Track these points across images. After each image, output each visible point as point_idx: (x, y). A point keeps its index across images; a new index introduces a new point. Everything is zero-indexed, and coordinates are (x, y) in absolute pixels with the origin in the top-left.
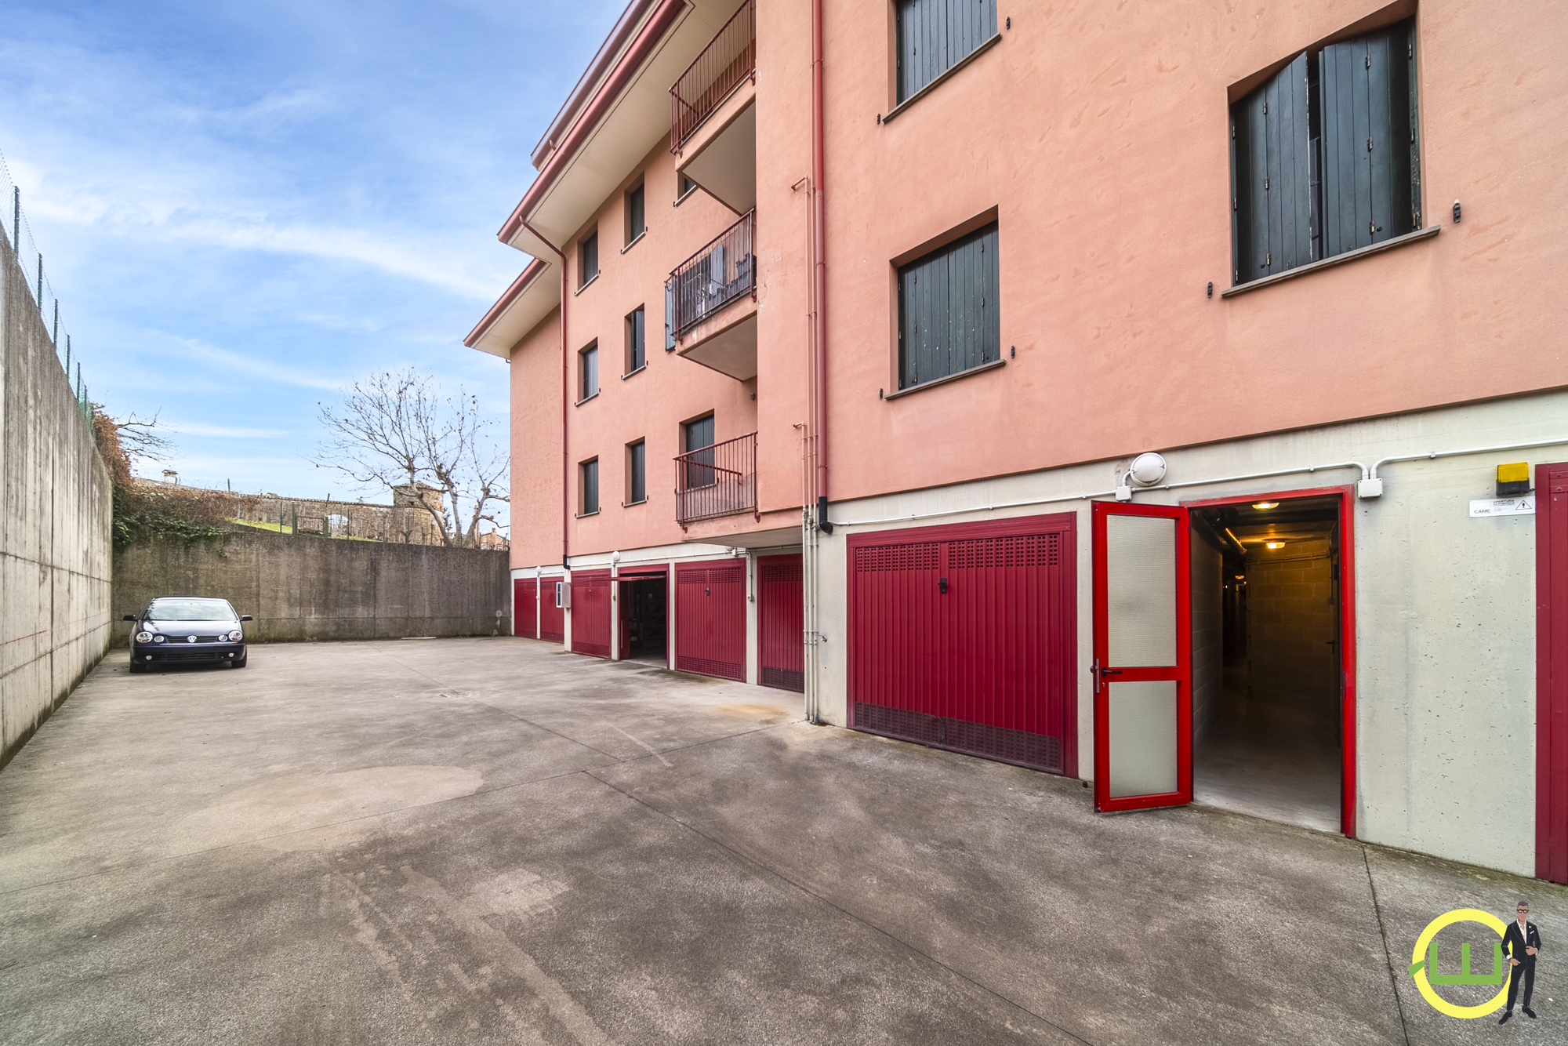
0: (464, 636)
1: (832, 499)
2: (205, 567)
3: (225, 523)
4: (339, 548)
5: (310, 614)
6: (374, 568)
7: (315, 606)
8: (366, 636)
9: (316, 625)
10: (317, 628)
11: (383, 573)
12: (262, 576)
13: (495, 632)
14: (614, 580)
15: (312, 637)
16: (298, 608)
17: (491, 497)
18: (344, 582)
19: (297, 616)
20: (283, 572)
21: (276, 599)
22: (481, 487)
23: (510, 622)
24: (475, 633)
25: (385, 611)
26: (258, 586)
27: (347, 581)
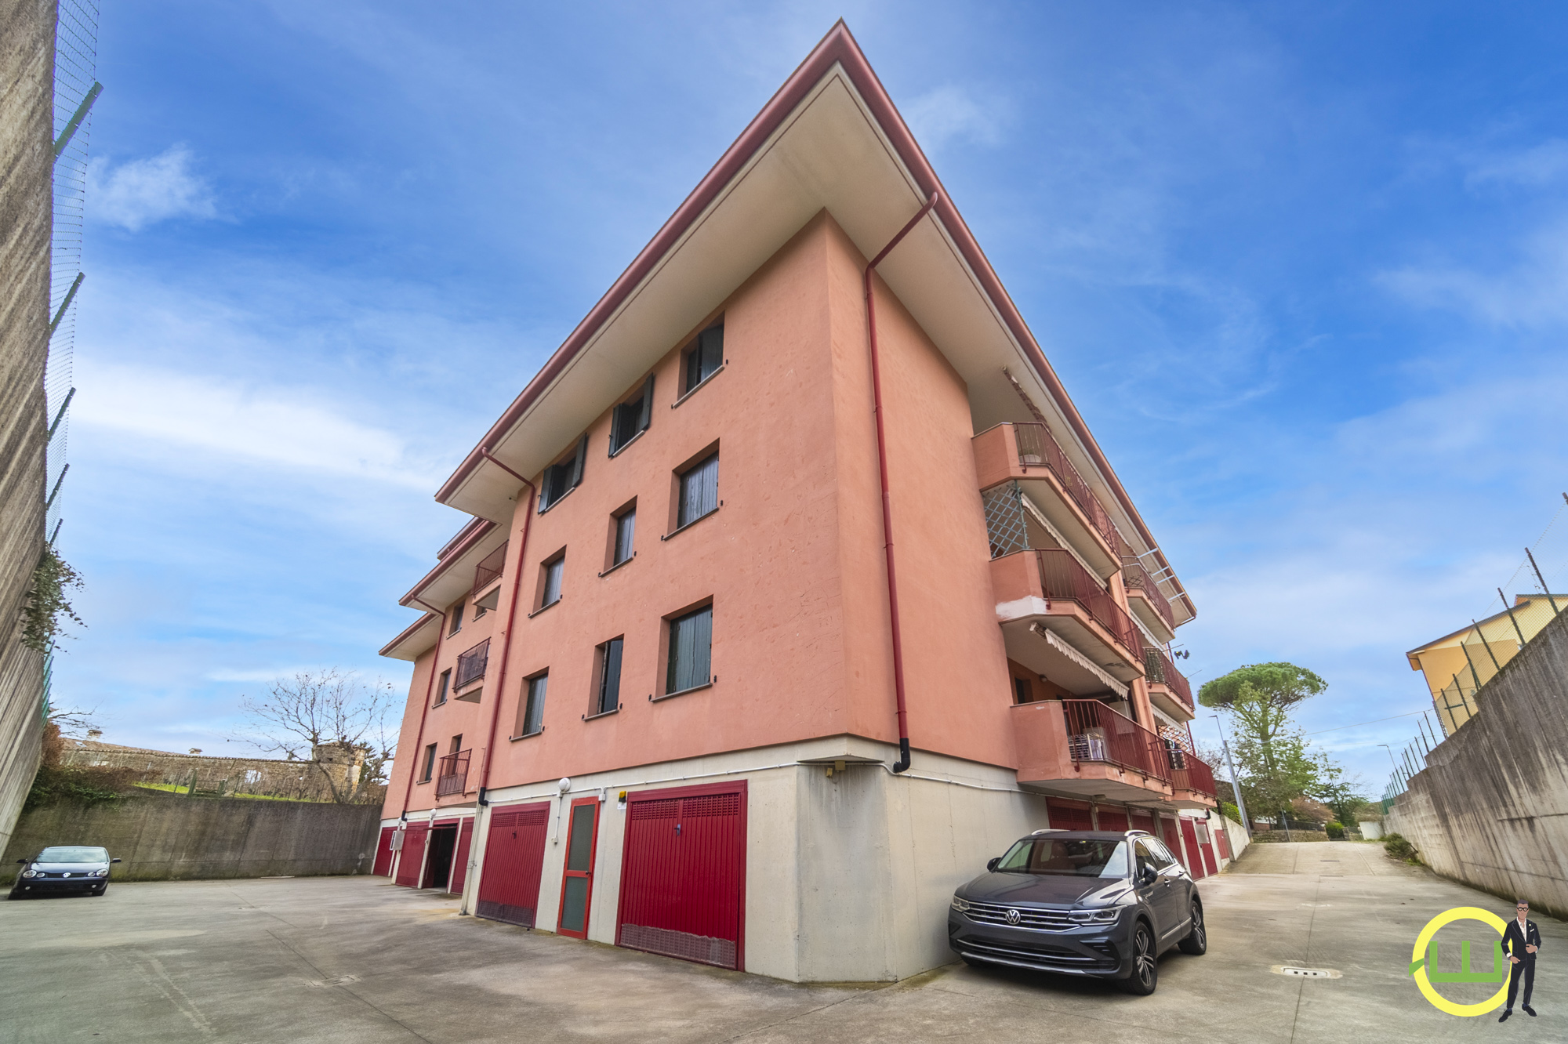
0: (323, 875)
1: (489, 788)
2: (97, 822)
3: (129, 788)
4: (222, 806)
5: (180, 858)
6: (250, 822)
7: (187, 852)
8: (227, 875)
9: (182, 867)
10: (182, 869)
11: (258, 825)
12: (146, 829)
13: (355, 871)
14: (430, 829)
15: (175, 877)
16: (170, 854)
17: (390, 759)
18: (219, 832)
19: (167, 860)
20: (165, 825)
21: (153, 846)
22: (382, 752)
23: (372, 863)
24: (335, 872)
25: (251, 854)
26: (139, 837)
27: (222, 831)
